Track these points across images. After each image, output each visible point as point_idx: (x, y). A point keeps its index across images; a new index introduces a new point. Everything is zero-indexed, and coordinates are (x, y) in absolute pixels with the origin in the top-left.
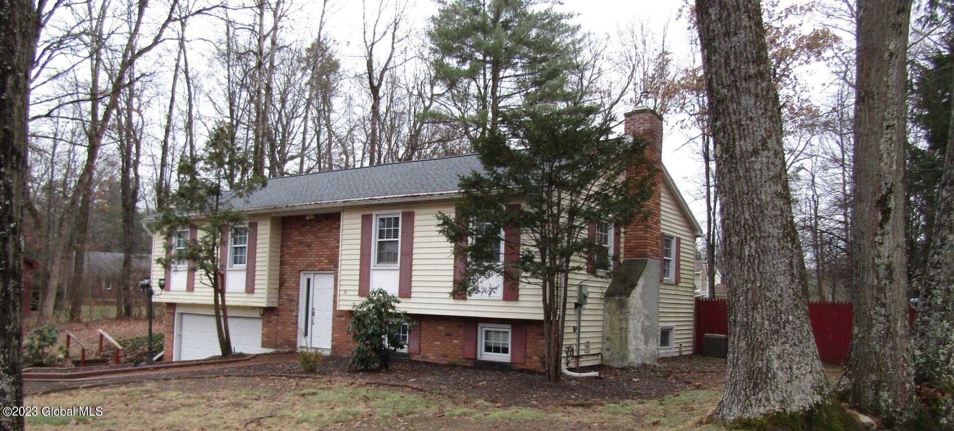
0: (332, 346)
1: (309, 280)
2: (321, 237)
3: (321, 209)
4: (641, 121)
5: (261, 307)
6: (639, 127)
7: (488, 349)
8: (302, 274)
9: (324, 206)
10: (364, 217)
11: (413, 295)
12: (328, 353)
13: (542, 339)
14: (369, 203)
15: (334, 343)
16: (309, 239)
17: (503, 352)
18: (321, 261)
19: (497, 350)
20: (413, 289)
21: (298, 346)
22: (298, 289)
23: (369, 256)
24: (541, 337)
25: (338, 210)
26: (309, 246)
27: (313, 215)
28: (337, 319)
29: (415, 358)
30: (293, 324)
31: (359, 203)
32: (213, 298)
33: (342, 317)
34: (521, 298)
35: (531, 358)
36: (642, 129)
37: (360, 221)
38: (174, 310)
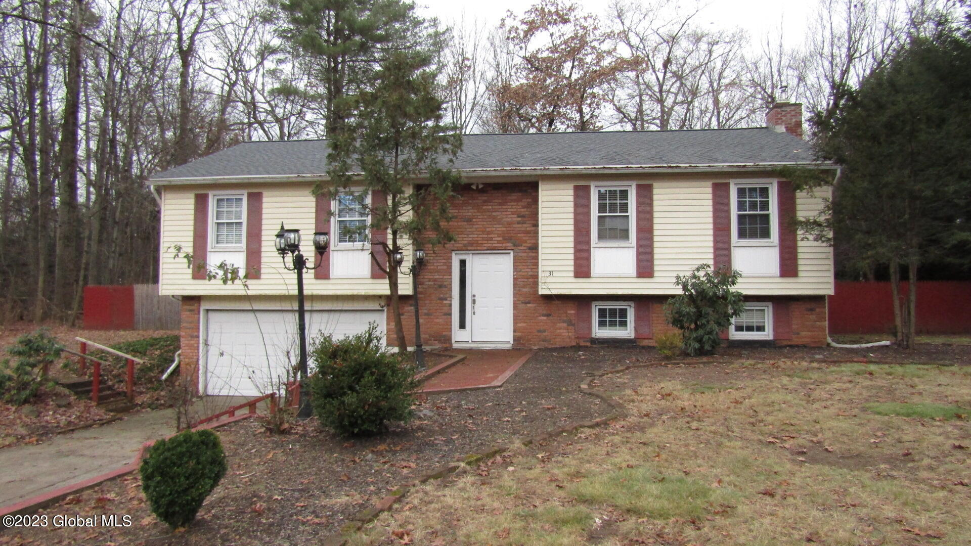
0: (514, 337)
1: (463, 263)
2: (489, 211)
3: (522, 176)
4: (793, 113)
5: (380, 297)
6: (791, 119)
7: (739, 328)
8: (453, 254)
9: (526, 173)
10: (576, 188)
11: (656, 274)
12: (508, 346)
13: (812, 314)
14: (601, 172)
15: (518, 334)
16: (469, 212)
17: (757, 331)
18: (491, 239)
19: (750, 329)
20: (656, 268)
21: (453, 341)
22: (449, 272)
23: (588, 232)
24: (809, 313)
25: (533, 179)
26: (469, 220)
27: (483, 184)
28: (522, 306)
29: (645, 343)
30: (446, 314)
31: (584, 172)
32: (296, 287)
33: (529, 303)
34: (800, 274)
35: (798, 334)
36: (794, 120)
37: (571, 192)
38: (199, 306)
